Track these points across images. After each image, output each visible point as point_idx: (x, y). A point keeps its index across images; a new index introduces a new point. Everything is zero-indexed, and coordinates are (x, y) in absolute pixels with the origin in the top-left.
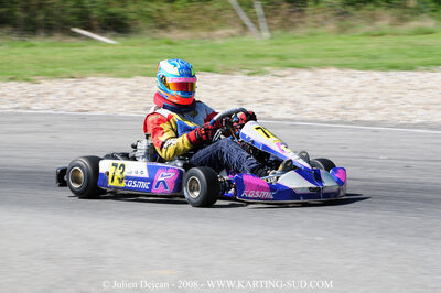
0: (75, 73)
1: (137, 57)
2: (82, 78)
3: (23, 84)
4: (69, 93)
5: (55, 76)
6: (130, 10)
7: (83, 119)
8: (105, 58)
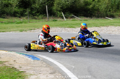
0: (107, 25)
1: (117, 22)
2: (108, 26)
3: (98, 28)
4: (107, 30)
5: (103, 26)
6: (114, 14)
7: (110, 36)
8: (111, 22)
